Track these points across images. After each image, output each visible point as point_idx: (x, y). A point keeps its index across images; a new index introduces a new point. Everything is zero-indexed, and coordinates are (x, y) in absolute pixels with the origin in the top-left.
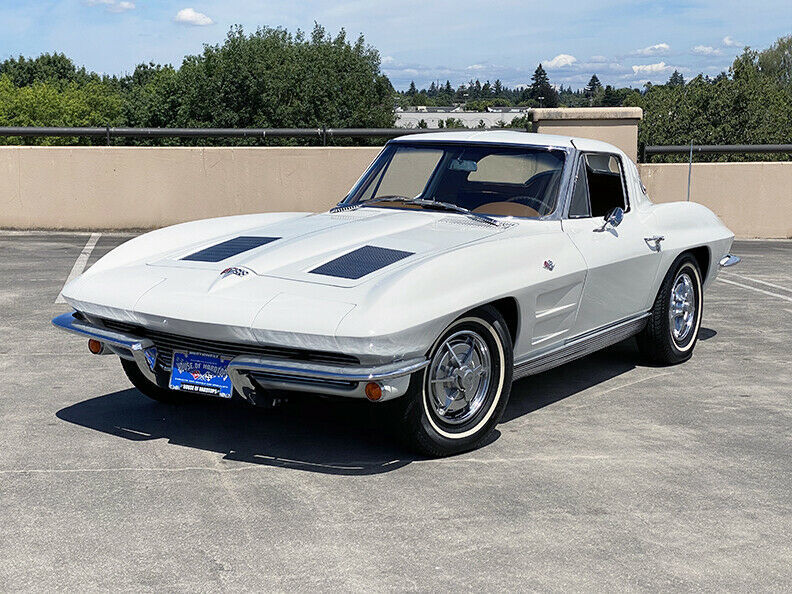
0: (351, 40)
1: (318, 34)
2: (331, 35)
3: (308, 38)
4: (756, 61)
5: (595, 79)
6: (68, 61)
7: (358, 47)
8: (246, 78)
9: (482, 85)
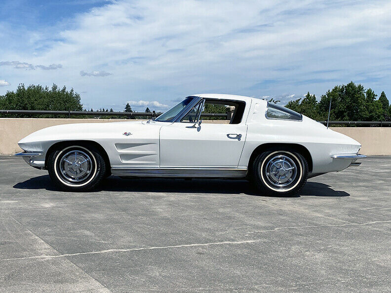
0: (68, 90)
1: (55, 88)
2: (60, 88)
7: (71, 93)
8: (26, 104)
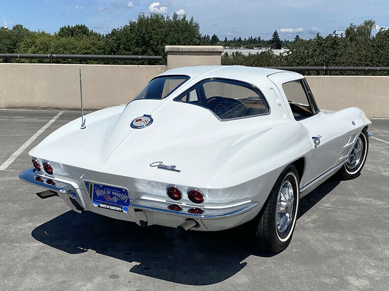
0: (188, 19)
1: (175, 17)
2: (180, 17)
3: (171, 18)
4: (356, 30)
5: (297, 36)
6: (86, 28)
7: (191, 22)
8: (145, 34)
9: (253, 39)
